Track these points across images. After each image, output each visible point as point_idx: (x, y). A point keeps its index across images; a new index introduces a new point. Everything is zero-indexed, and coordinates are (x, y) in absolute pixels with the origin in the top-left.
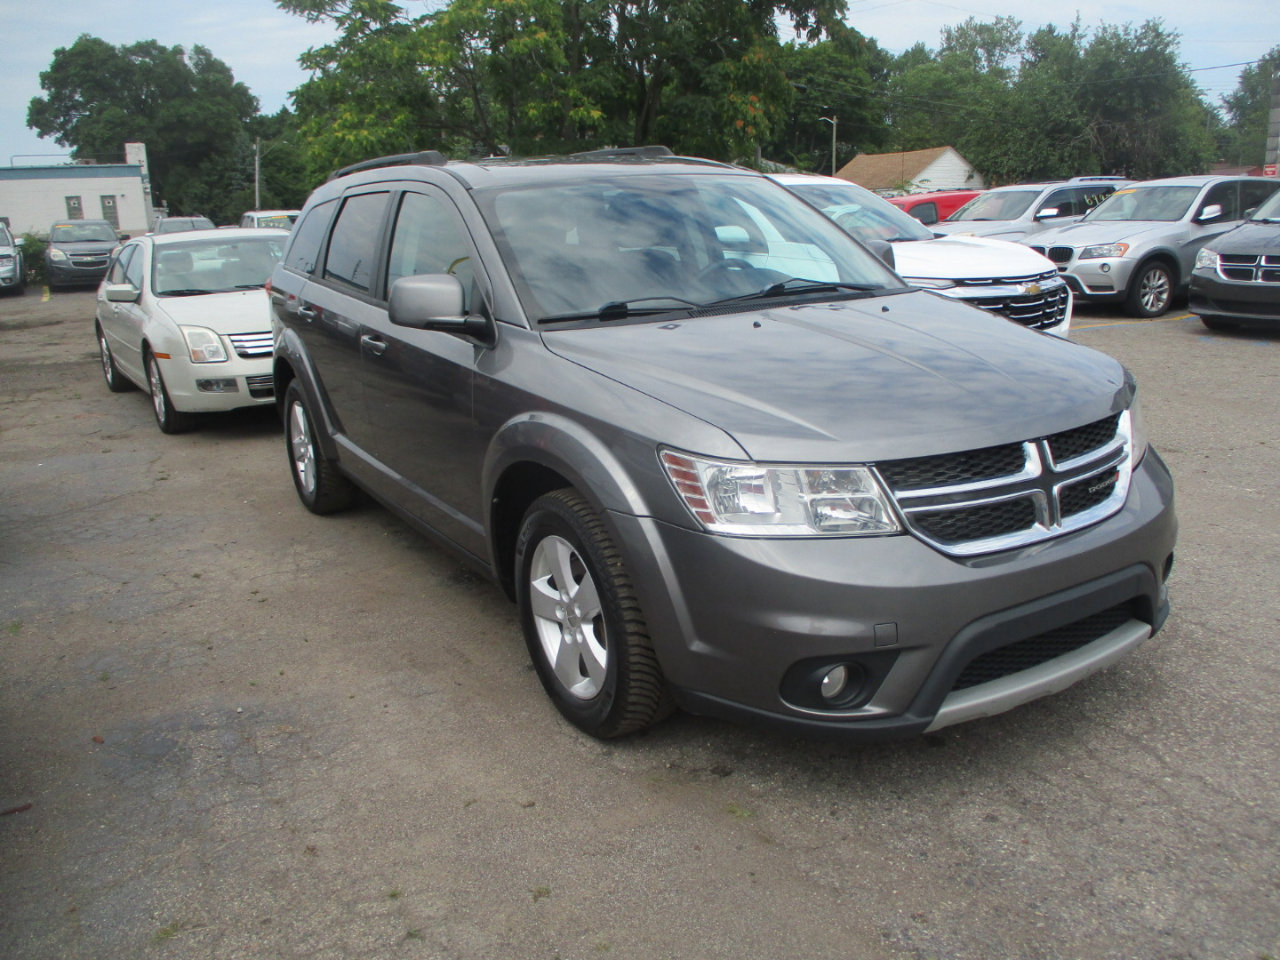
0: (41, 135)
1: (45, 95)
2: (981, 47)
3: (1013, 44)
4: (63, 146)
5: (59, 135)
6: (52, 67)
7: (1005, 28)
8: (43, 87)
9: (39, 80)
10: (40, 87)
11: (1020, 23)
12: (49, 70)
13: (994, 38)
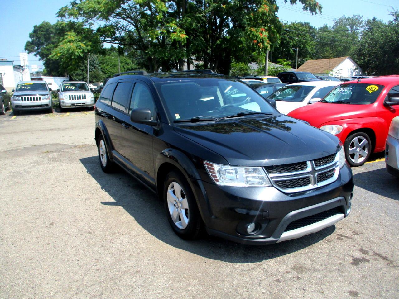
0: (29, 53)
1: (30, 40)
2: (348, 26)
3: (360, 24)
4: (36, 57)
5: (35, 53)
6: (33, 31)
7: (357, 19)
8: (30, 38)
9: (29, 35)
10: (29, 37)
11: (362, 16)
12: (32, 32)
13: (353, 22)
